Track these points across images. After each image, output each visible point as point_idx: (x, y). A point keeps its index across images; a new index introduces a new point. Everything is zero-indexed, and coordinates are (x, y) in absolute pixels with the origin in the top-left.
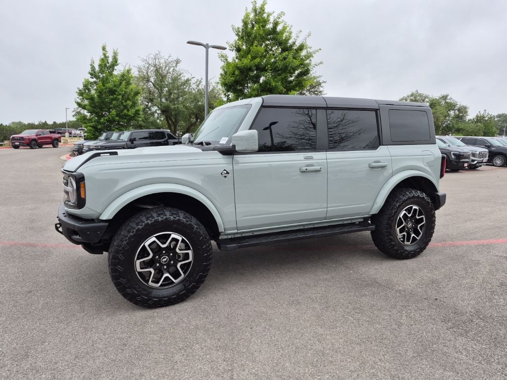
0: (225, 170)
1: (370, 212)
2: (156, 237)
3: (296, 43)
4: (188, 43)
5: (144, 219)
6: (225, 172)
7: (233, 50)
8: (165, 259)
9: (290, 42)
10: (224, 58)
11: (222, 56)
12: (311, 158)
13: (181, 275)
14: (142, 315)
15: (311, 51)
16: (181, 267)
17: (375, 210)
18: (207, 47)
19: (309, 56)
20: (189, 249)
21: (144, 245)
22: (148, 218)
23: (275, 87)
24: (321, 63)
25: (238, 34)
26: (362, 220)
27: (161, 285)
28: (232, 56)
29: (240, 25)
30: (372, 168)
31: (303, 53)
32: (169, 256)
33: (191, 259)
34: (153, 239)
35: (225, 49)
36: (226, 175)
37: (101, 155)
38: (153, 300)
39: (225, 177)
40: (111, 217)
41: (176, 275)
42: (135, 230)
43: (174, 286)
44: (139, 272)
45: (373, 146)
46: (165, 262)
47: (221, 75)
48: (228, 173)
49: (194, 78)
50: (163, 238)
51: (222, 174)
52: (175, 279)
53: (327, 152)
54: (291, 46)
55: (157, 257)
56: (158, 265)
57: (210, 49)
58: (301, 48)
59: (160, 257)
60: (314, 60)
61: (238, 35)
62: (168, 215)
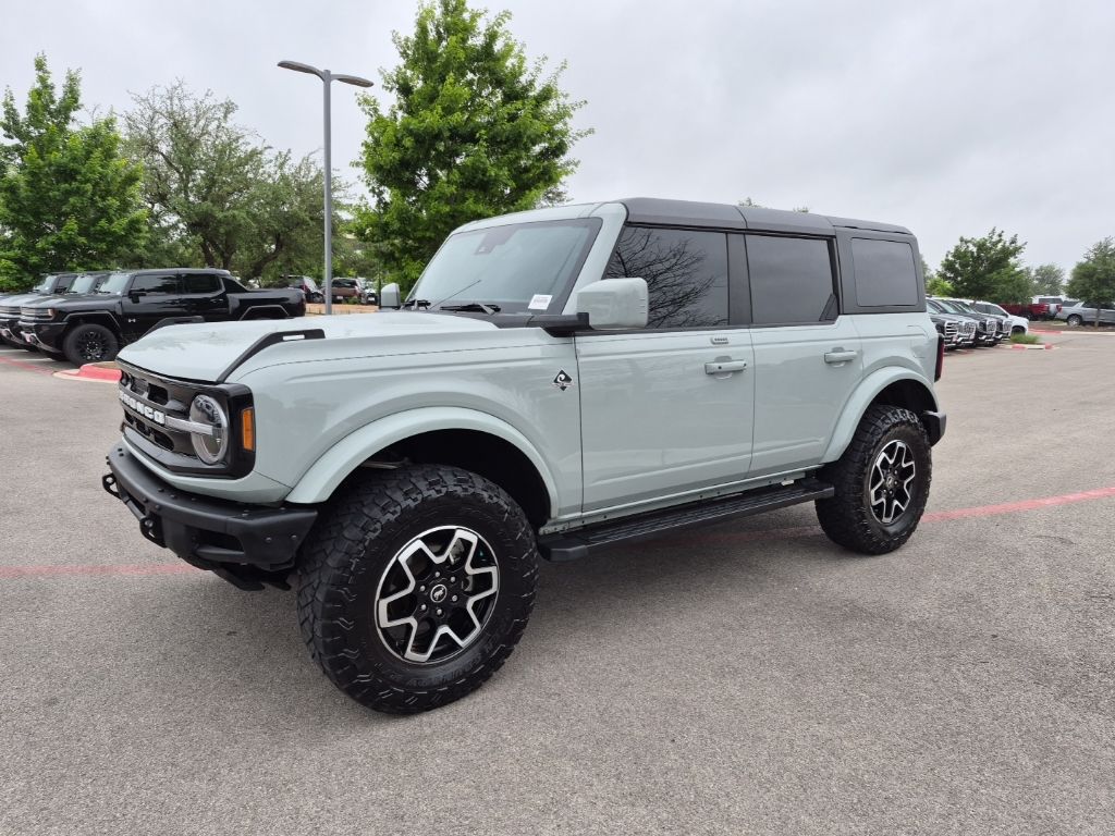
0: (562, 372)
1: (823, 457)
2: (423, 539)
3: (536, 84)
4: (282, 65)
5: (398, 496)
6: (563, 377)
7: (391, 89)
8: (440, 592)
9: (523, 79)
10: (370, 105)
11: (366, 101)
12: (723, 342)
13: (474, 627)
14: (393, 733)
15: (568, 102)
16: (474, 608)
17: (834, 453)
18: (326, 77)
19: (562, 114)
20: (489, 563)
21: (397, 561)
22: (407, 495)
23: (495, 180)
24: (591, 131)
25: (405, 52)
26: (803, 476)
27: (434, 655)
28: (389, 102)
29: (410, 32)
30: (830, 363)
31: (551, 107)
32: (447, 583)
33: (495, 588)
34: (416, 545)
35: (368, 84)
36: (565, 384)
37: (285, 338)
38: (417, 696)
39: (563, 388)
40: (325, 497)
41: (463, 628)
42: (378, 526)
43: (459, 656)
44: (384, 631)
45: (828, 316)
46: (440, 598)
47: (365, 144)
48: (568, 379)
49: (270, 147)
50: (439, 541)
51: (556, 381)
52: (462, 637)
53: (751, 330)
54: (526, 89)
55: (423, 588)
56: (424, 607)
57: (335, 84)
58: (546, 95)
59: (428, 588)
60: (573, 124)
61: (404, 54)
62: (452, 483)
